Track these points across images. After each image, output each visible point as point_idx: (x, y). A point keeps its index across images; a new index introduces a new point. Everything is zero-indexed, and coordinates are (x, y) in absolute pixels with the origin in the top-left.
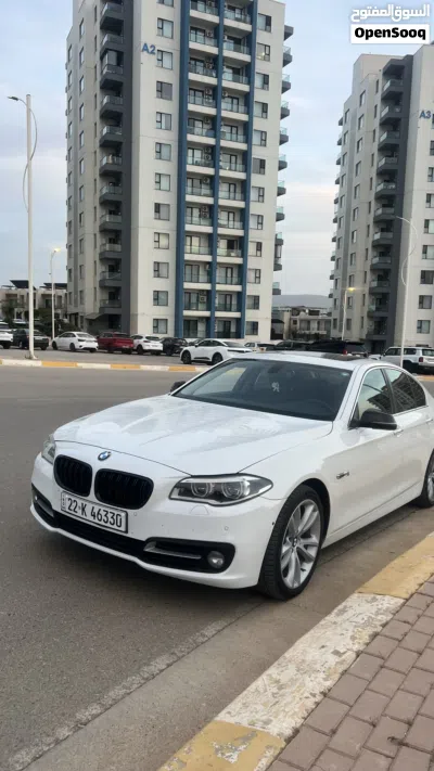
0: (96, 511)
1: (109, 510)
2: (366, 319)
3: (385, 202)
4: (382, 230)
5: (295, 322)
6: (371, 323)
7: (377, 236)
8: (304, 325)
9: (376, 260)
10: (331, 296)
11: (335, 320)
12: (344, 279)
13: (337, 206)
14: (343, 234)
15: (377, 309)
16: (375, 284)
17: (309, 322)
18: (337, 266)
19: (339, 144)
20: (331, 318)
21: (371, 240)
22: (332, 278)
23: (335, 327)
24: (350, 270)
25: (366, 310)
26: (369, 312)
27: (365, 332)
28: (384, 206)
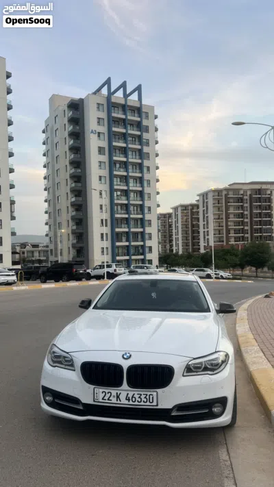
0: (130, 396)
1: (142, 393)
2: (71, 249)
3: (76, 179)
4: (76, 196)
5: (23, 253)
6: (75, 251)
7: (73, 199)
8: (30, 255)
9: (74, 213)
10: (47, 235)
11: (51, 250)
12: (55, 225)
13: (46, 181)
14: (51, 198)
15: (77, 242)
16: (75, 227)
17: (33, 252)
18: (50, 217)
19: (44, 144)
20: (49, 249)
21: (69, 201)
22: (46, 224)
23: (52, 254)
24: (58, 220)
25: (70, 243)
26: (73, 244)
27: (71, 256)
28: (75, 182)
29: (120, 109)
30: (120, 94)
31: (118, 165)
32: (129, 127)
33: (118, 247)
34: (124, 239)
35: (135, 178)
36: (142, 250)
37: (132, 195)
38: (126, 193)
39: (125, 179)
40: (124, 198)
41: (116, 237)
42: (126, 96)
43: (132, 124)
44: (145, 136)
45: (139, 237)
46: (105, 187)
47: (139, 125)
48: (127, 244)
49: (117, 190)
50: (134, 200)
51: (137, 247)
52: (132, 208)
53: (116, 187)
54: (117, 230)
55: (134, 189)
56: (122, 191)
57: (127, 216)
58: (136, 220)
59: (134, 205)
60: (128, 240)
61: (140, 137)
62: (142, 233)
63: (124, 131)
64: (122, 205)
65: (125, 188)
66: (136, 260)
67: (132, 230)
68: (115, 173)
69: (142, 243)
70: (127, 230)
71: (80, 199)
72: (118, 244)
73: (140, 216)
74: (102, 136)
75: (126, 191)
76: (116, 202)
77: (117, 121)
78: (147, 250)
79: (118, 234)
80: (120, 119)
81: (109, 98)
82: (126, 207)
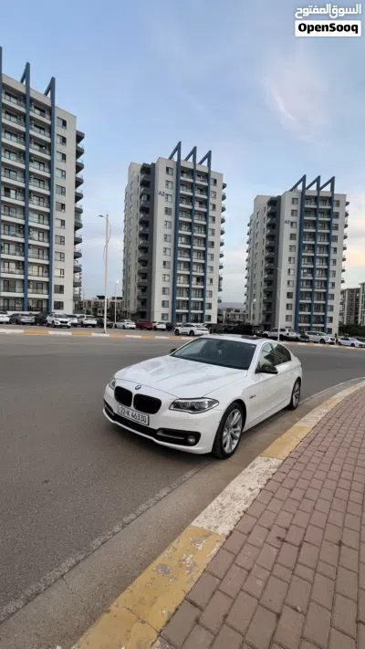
0: (134, 414)
1: (141, 414)
2: (262, 314)
3: (270, 261)
4: (268, 274)
5: (228, 315)
6: (264, 316)
7: (266, 276)
9: (266, 287)
10: (245, 303)
11: (247, 314)
12: (251, 296)
13: (247, 262)
14: (250, 275)
15: (267, 310)
16: (265, 298)
17: (235, 315)
18: (248, 290)
19: (248, 234)
20: (245, 314)
21: (263, 278)
22: (245, 295)
24: (254, 291)
25: (261, 310)
26: (263, 311)
27: (261, 321)
28: (269, 263)
29: (313, 200)
30: (314, 188)
31: (306, 248)
32: (319, 215)
33: (301, 315)
34: (307, 309)
35: (321, 258)
36: (323, 320)
37: (317, 272)
38: (312, 271)
39: (312, 259)
40: (309, 275)
41: (300, 307)
42: (319, 189)
43: (323, 212)
44: (335, 221)
45: (322, 308)
46: (293, 266)
47: (329, 213)
48: (309, 313)
49: (304, 268)
50: (319, 277)
51: (318, 317)
52: (316, 284)
53: (303, 266)
54: (301, 301)
55: (321, 267)
56: (308, 269)
57: (311, 290)
58: (319, 294)
59: (318, 281)
60: (310, 310)
61: (329, 223)
62: (325, 306)
63: (315, 219)
64: (307, 281)
65: (312, 266)
66: (316, 328)
67: (315, 302)
68: (303, 254)
69: (323, 314)
70: (309, 302)
71: (272, 276)
72: (300, 313)
73: (324, 291)
74: (294, 225)
75: (312, 269)
76: (302, 278)
77: (308, 211)
78: (328, 320)
79: (301, 305)
80: (312, 209)
81: (303, 193)
82: (311, 283)
